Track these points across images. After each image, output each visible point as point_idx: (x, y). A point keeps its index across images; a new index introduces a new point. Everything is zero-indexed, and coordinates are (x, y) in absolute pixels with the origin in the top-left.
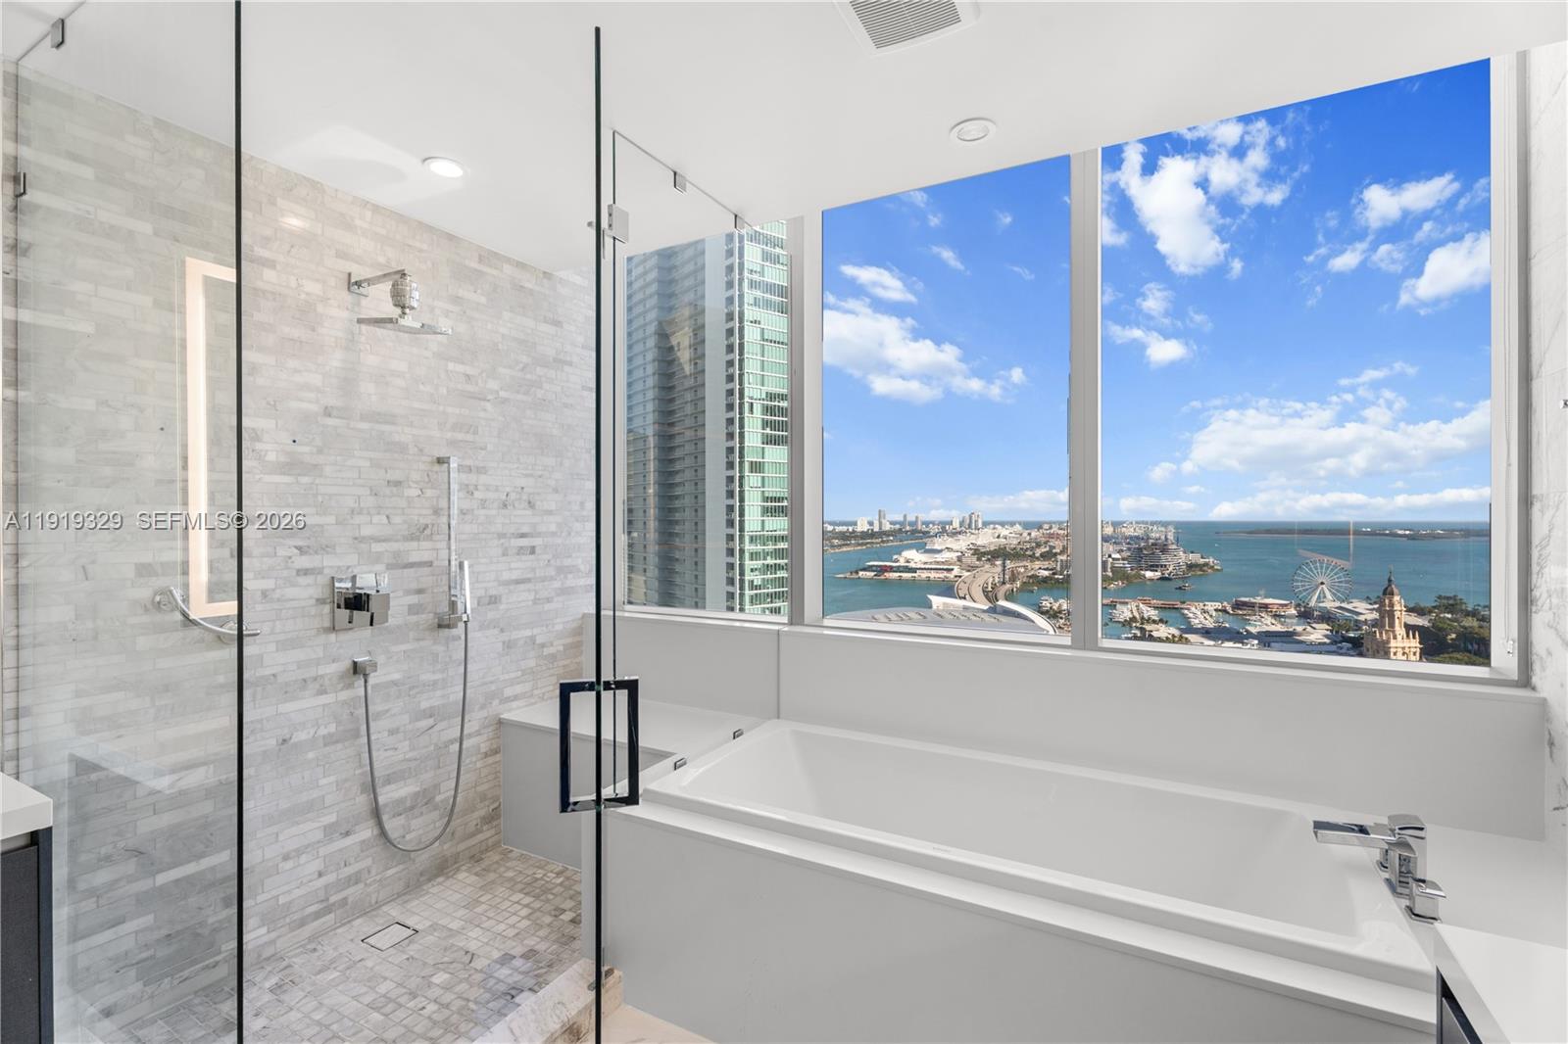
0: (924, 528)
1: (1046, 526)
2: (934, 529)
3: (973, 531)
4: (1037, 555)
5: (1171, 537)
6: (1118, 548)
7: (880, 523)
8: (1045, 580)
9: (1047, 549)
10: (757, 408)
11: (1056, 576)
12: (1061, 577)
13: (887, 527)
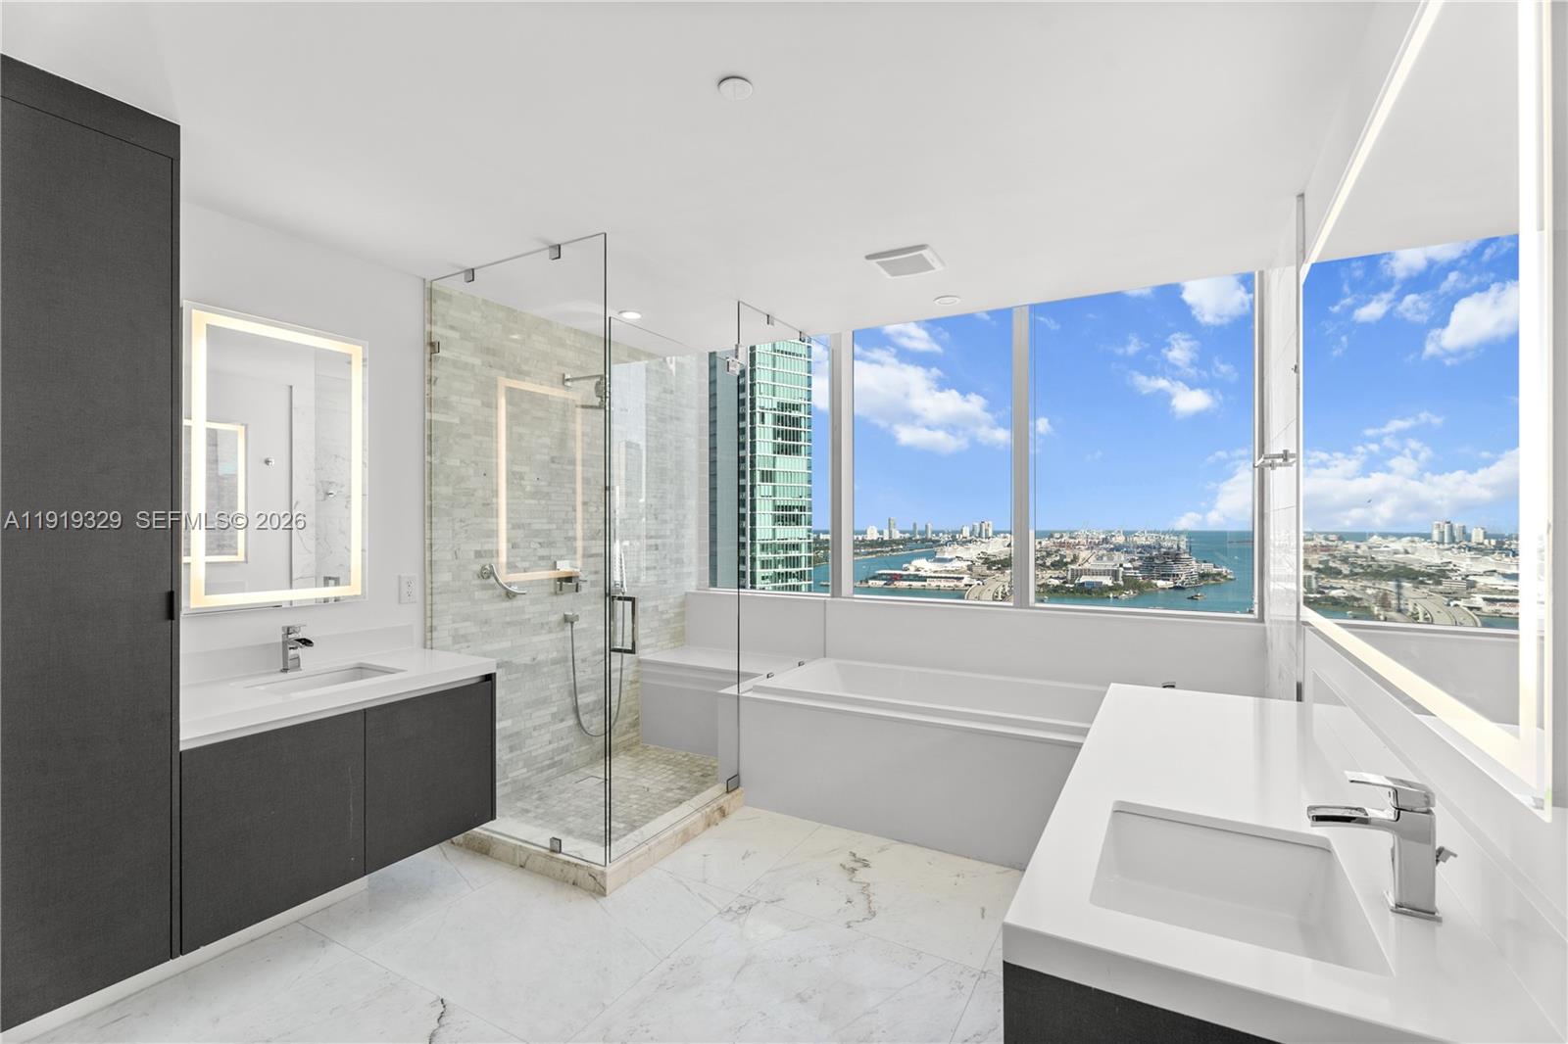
0: (934, 538)
1: (1057, 535)
2: (944, 538)
3: (984, 540)
4: (1048, 564)
5: (1183, 546)
6: (1129, 557)
7: (890, 532)
8: (1056, 589)
9: (1058, 558)
10: (769, 418)
11: (1067, 585)
12: (1071, 586)
13: (897, 535)
